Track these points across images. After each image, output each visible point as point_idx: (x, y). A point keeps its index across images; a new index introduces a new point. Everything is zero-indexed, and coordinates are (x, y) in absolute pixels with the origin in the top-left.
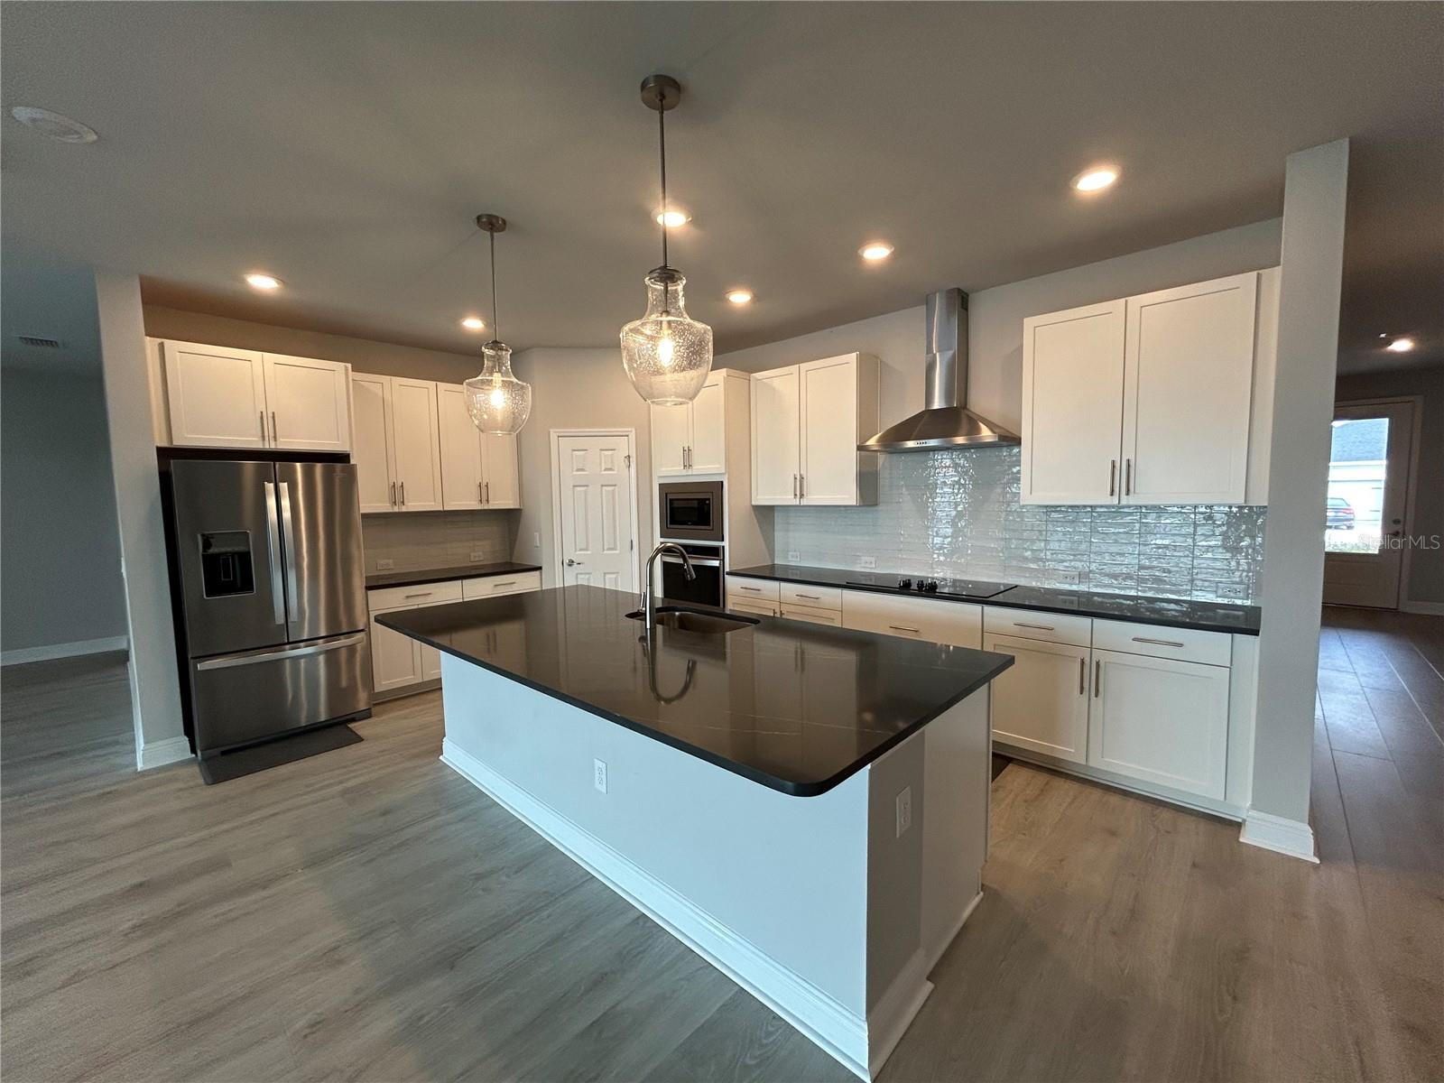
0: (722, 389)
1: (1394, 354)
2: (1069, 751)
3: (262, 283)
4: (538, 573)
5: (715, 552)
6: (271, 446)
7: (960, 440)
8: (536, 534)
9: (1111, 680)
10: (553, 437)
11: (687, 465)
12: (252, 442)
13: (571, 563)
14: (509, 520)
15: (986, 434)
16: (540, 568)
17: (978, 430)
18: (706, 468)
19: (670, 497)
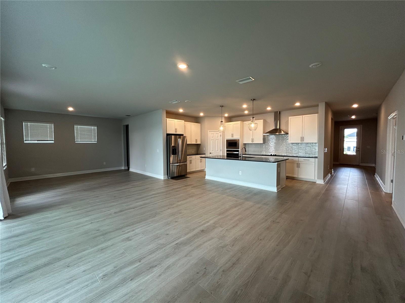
0: (240, 125)
1: (352, 118)
2: (295, 176)
3: (181, 111)
4: (205, 155)
5: (238, 151)
6: (176, 133)
7: (277, 134)
8: (204, 148)
9: (301, 165)
10: (208, 132)
11: (232, 136)
12: (174, 133)
13: (210, 153)
14: (198, 146)
15: (283, 133)
16: (205, 154)
17: (281, 132)
18: (236, 137)
19: (228, 142)
